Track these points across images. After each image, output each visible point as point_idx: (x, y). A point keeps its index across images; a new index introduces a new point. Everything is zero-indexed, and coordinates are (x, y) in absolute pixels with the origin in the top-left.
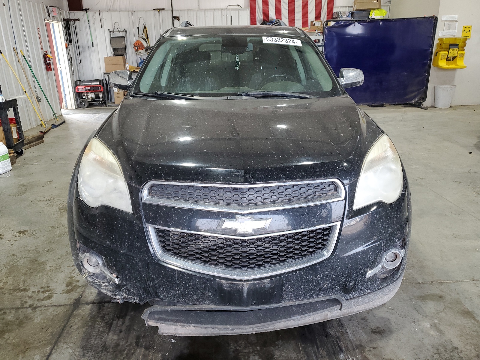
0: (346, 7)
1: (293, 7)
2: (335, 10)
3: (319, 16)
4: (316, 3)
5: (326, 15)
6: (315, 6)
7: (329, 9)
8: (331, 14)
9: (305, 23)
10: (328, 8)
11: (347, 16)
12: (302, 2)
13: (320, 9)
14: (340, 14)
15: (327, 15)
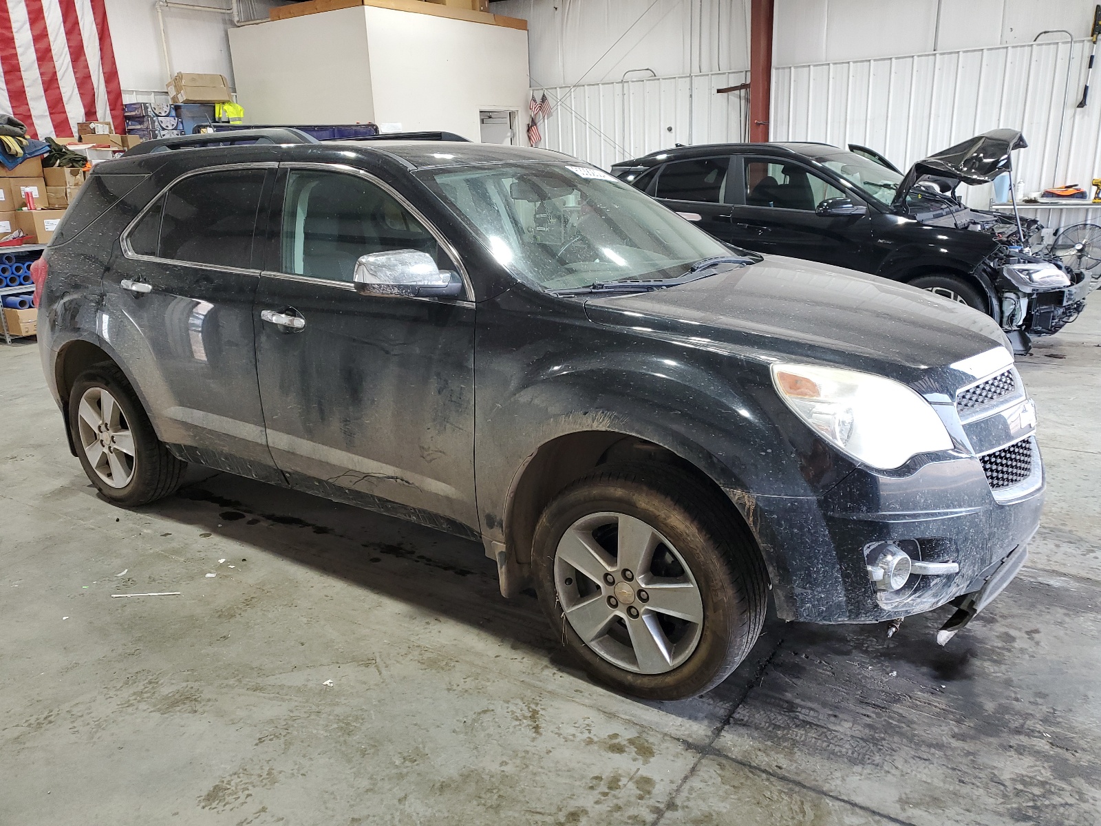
0: (148, 93)
1: (18, 84)
2: (127, 99)
3: (94, 111)
4: (76, 78)
5: (108, 108)
6: (76, 85)
7: (113, 96)
8: (118, 106)
9: (62, 126)
10: (108, 93)
11: (167, 113)
12: (42, 74)
13: (92, 94)
14: (149, 109)
15: (111, 110)
